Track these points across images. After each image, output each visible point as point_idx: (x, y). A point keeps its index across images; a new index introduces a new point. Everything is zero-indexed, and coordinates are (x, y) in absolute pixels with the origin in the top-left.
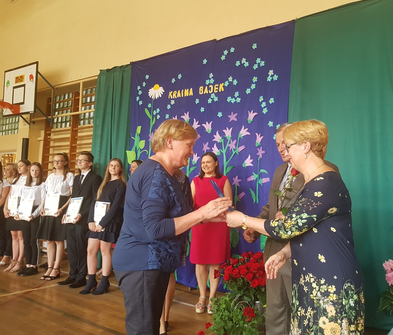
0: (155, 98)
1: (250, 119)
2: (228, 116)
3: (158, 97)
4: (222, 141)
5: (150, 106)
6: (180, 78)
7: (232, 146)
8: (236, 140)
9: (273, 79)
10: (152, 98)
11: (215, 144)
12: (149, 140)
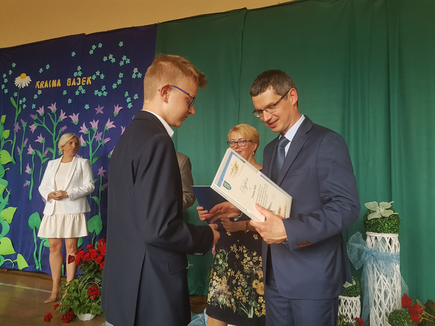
0: (22, 87)
1: (116, 113)
2: (95, 109)
3: (25, 86)
4: (89, 132)
5: (16, 94)
6: (48, 69)
7: (98, 138)
8: (102, 132)
9: (137, 77)
10: (19, 87)
11: (82, 135)
12: (14, 130)
